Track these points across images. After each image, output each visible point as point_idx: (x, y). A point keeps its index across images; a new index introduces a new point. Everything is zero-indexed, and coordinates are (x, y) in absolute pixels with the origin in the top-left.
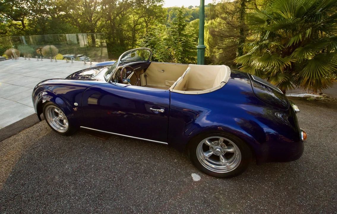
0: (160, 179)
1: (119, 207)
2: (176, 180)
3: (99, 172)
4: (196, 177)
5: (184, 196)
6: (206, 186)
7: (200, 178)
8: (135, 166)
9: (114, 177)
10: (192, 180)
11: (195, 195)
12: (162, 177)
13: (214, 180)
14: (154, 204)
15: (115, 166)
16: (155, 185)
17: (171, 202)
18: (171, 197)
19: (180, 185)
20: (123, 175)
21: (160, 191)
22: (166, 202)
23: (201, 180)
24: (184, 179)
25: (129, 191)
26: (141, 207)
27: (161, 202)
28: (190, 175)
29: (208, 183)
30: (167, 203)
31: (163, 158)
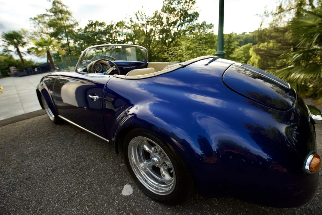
0: (88, 181)
1: (25, 198)
2: (103, 186)
3: (46, 158)
4: (127, 190)
5: (93, 209)
6: (129, 205)
7: (132, 193)
8: (78, 160)
9: (52, 166)
10: (121, 192)
11: (107, 213)
12: (92, 179)
13: (147, 201)
14: (55, 207)
15: (63, 156)
16: (78, 185)
17: (73, 211)
18: (79, 205)
19: (102, 194)
20: (60, 166)
21: (76, 194)
22: (69, 209)
23: (131, 195)
24: (112, 189)
25: (49, 184)
26: (41, 205)
27: (64, 207)
28: (123, 185)
29: (136, 203)
30: (67, 212)
31: (112, 159)
